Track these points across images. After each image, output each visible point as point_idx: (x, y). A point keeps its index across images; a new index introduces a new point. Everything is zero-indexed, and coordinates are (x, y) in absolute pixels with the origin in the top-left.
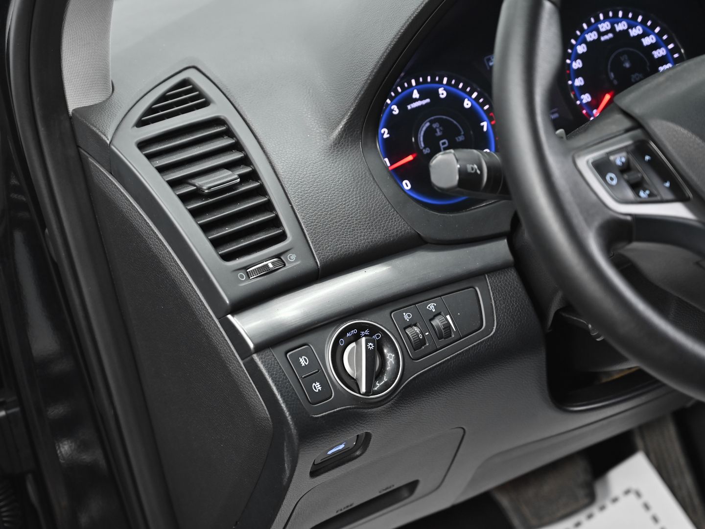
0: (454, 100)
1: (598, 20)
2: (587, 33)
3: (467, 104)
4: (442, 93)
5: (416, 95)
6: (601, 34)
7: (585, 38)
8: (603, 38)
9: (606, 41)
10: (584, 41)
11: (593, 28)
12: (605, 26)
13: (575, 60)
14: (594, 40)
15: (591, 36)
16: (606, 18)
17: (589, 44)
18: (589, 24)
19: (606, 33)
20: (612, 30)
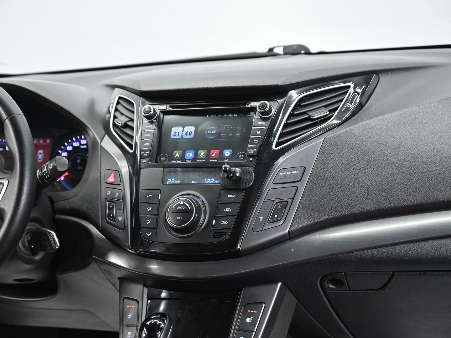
1: (81, 138)
2: (75, 142)
6: (81, 144)
7: (73, 144)
8: (82, 147)
9: (83, 149)
10: (72, 145)
11: (77, 140)
12: (83, 142)
13: (64, 152)
14: (77, 147)
15: (76, 144)
17: (74, 148)
18: (76, 139)
19: (83, 145)
20: (87, 145)
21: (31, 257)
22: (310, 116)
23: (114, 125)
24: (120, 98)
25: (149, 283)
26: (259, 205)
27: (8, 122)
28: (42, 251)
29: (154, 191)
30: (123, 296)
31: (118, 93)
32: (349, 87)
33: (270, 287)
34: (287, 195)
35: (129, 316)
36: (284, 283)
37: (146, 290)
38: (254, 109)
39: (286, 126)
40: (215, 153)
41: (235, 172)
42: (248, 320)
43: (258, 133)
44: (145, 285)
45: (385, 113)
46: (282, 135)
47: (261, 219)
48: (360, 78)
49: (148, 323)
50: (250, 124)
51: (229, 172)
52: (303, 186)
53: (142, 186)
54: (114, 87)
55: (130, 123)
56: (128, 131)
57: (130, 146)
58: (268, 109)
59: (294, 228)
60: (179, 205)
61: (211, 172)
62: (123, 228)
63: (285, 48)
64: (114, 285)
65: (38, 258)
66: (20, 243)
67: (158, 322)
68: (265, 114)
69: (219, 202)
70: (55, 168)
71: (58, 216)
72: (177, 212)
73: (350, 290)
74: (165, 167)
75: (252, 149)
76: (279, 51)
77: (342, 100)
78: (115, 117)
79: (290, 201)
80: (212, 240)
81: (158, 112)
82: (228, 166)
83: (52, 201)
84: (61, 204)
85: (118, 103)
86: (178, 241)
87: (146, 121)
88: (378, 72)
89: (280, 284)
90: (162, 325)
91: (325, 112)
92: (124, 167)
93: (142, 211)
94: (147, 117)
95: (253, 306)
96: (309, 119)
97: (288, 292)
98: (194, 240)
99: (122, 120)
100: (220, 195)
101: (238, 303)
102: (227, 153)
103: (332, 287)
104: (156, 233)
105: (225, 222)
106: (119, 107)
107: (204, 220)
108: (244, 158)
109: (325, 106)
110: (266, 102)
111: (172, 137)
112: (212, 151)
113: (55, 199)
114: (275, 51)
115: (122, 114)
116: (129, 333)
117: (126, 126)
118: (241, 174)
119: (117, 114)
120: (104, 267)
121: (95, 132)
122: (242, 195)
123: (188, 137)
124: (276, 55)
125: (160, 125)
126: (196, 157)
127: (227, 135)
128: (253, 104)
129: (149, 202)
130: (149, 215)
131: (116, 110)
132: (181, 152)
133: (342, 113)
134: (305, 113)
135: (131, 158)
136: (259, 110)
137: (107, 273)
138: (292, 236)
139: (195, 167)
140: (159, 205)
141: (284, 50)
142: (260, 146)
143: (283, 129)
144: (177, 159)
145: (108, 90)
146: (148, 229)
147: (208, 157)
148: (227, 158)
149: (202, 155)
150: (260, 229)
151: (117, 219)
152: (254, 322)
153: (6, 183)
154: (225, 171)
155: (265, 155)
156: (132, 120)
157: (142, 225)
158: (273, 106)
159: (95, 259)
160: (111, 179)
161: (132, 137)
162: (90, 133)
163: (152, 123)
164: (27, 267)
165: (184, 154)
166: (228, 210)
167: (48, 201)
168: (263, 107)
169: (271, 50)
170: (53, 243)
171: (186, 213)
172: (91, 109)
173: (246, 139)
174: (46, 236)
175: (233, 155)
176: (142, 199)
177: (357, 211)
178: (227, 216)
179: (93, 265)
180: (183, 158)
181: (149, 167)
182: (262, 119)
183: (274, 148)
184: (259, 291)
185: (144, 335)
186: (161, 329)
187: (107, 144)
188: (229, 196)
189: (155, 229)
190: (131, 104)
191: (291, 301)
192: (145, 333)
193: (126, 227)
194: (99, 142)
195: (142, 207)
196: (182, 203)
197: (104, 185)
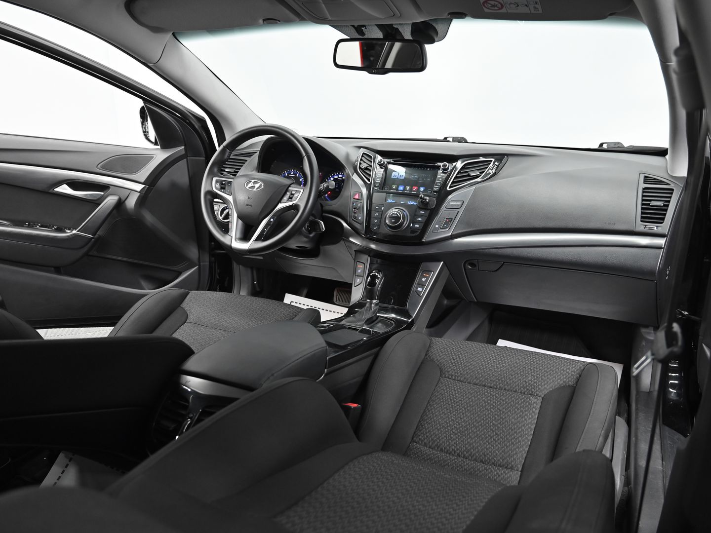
0: (299, 178)
1: (339, 174)
3: (301, 180)
4: (297, 175)
5: (292, 173)
6: (338, 177)
10: (334, 178)
11: (337, 175)
12: (340, 176)
15: (336, 177)
16: (341, 174)
18: (336, 174)
19: (340, 178)
20: (342, 178)
21: (308, 235)
22: (469, 174)
23: (360, 167)
24: (364, 153)
25: (371, 255)
26: (436, 219)
27: (305, 158)
28: (314, 231)
29: (380, 205)
30: (356, 260)
31: (362, 151)
32: (492, 161)
33: (438, 263)
34: (452, 214)
35: (359, 271)
36: (444, 262)
37: (369, 258)
38: (439, 167)
39: (456, 178)
40: (415, 188)
41: (426, 199)
42: (424, 280)
43: (441, 179)
44: (369, 256)
45: (510, 177)
46: (453, 182)
47: (437, 226)
48: (499, 157)
49: (371, 274)
50: (436, 175)
51: (423, 199)
52: (461, 211)
53: (374, 201)
54: (360, 147)
55: (369, 168)
56: (368, 172)
57: (369, 180)
58: (447, 167)
59: (455, 233)
60: (394, 214)
61: (412, 198)
62: (361, 224)
63: (454, 138)
64: (351, 255)
65: (311, 235)
66: (303, 228)
67: (377, 274)
68: (445, 170)
69: (415, 215)
70: (328, 187)
71: (324, 214)
72: (391, 217)
73: (479, 270)
74: (387, 193)
75: (436, 188)
76: (450, 139)
77: (487, 168)
78: (360, 164)
79: (454, 218)
80: (409, 235)
81: (386, 163)
82: (422, 195)
83: (322, 206)
84: (327, 208)
85: (362, 156)
86: (391, 233)
87: (378, 167)
88: (508, 155)
89: (442, 262)
90: (379, 276)
91: (478, 173)
92: (364, 191)
93: (372, 215)
94: (379, 165)
95: (427, 272)
96: (469, 175)
97: (446, 268)
98: (399, 234)
99: (364, 165)
100: (416, 211)
101: (419, 270)
102: (422, 189)
103: (470, 267)
104: (379, 228)
105: (417, 226)
106: (363, 158)
107: (406, 224)
108: (431, 193)
109: (478, 170)
110: (447, 163)
111: (392, 177)
112: (414, 187)
113: (323, 205)
114: (448, 139)
115: (365, 162)
116: (358, 280)
117: (366, 168)
118: (429, 201)
119: (362, 162)
120: (347, 244)
121: (349, 170)
122: (428, 212)
123: (401, 178)
124: (449, 141)
125: (386, 169)
126: (405, 189)
127: (423, 179)
128: (439, 164)
129: (377, 211)
130: (376, 218)
131: (361, 160)
132: (396, 186)
133: (486, 175)
134: (466, 172)
135: (368, 187)
136: (442, 167)
137: (349, 248)
138: (453, 237)
139: (403, 194)
140: (382, 213)
141: (453, 139)
142: (441, 187)
143: (454, 179)
144: (394, 189)
145: (357, 149)
146: (375, 225)
147: (411, 190)
148: (421, 192)
149: (408, 189)
150: (436, 231)
151: (358, 218)
152: (426, 281)
153: (302, 191)
154: (421, 198)
155: (443, 192)
156: (371, 166)
157: (372, 223)
158: (450, 166)
159: (343, 239)
160: (357, 197)
161: (370, 175)
162: (347, 171)
163: (382, 168)
164: (305, 239)
165: (398, 187)
166: (420, 219)
167: (320, 206)
168: (444, 166)
169: (446, 138)
170: (321, 228)
171: (397, 218)
172: (347, 156)
173: (433, 182)
174: (318, 224)
175: (424, 190)
176: (373, 209)
177: (489, 228)
178: (418, 222)
179: (342, 242)
180: (397, 189)
181: (378, 192)
182: (443, 173)
183: (448, 189)
184: (431, 265)
185: (369, 280)
186: (378, 278)
187: (355, 177)
188: (421, 212)
189: (379, 226)
190: (371, 157)
191: (446, 272)
192: (369, 279)
193: (363, 223)
194: (351, 176)
195: (373, 213)
196: (395, 213)
197: (352, 200)
